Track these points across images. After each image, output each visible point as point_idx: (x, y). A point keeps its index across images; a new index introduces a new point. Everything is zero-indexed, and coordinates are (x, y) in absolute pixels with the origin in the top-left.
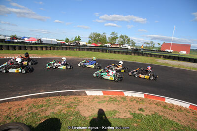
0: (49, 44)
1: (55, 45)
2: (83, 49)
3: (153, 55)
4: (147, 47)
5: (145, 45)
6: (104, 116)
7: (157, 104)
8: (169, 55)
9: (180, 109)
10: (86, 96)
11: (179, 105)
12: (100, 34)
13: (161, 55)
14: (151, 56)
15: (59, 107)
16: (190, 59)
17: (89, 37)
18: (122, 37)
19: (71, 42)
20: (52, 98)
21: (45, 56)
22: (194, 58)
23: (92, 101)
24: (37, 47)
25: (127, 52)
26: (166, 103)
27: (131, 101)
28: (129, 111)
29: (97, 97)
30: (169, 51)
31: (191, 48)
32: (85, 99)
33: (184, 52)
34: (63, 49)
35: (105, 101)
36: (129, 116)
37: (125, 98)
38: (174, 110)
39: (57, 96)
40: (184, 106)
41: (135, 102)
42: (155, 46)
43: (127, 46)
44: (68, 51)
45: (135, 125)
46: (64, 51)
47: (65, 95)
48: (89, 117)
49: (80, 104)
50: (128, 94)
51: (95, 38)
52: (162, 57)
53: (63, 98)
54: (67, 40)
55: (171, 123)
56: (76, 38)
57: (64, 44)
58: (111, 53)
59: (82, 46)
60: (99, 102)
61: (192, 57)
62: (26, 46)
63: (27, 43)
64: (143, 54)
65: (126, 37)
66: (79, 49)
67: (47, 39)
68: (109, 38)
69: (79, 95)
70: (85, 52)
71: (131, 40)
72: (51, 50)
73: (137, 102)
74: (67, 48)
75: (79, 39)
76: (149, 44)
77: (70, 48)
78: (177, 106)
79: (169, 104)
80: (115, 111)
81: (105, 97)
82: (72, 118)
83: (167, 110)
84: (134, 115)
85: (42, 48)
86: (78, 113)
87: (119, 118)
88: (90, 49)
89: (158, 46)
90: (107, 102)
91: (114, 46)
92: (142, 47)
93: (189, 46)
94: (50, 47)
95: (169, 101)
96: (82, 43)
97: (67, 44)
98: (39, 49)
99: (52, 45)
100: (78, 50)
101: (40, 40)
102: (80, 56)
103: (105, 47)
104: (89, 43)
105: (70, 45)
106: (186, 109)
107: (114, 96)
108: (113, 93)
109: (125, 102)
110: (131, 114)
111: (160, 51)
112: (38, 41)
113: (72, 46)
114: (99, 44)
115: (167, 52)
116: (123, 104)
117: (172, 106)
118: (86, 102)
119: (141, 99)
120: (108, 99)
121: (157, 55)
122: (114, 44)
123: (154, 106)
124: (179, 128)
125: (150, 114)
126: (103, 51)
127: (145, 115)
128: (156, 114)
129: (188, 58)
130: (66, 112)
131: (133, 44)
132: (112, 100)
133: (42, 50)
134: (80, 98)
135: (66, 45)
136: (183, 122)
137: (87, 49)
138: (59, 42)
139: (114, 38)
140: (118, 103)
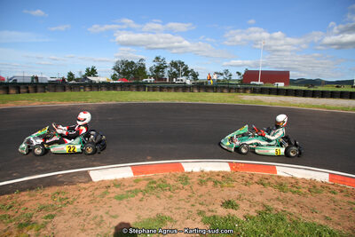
10: (88, 185)
11: (308, 178)
18: (174, 64)
23: (103, 195)
25: (185, 88)
26: (279, 177)
27: (201, 183)
28: (200, 212)
29: (117, 184)
32: (85, 193)
35: (136, 192)
37: (185, 178)
38: (303, 190)
40: (318, 180)
43: (184, 80)
50: (192, 166)
60: (120, 198)
65: (182, 64)
69: (72, 183)
73: (215, 183)
78: (304, 181)
79: (286, 178)
81: (137, 181)
90: (140, 195)
95: (284, 171)
103: (143, 83)
107: (160, 175)
108: (157, 169)
109: (186, 187)
116: (183, 194)
117: (295, 183)
119: (225, 176)
120: (142, 186)
126: (138, 89)
132: (155, 187)
134: (70, 191)
139: (160, 69)
140: (169, 193)
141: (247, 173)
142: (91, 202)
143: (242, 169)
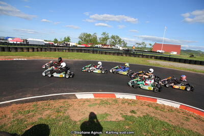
0: (36, 45)
1: (42, 46)
2: (73, 50)
3: (144, 55)
4: (138, 48)
5: (136, 46)
6: (95, 120)
7: (148, 105)
8: (160, 56)
9: (171, 109)
10: (76, 100)
11: (170, 106)
12: (90, 35)
13: (152, 56)
14: (143, 57)
15: (47, 112)
16: (180, 59)
17: (80, 38)
18: (113, 37)
19: (60, 42)
20: (40, 103)
21: (31, 58)
22: (184, 58)
23: (83, 104)
24: (22, 48)
25: (118, 53)
26: (157, 104)
27: (123, 103)
28: (121, 114)
29: (88, 100)
30: (160, 51)
31: (181, 49)
32: (75, 103)
33: (175, 53)
34: (51, 50)
35: (96, 104)
36: (120, 118)
37: (116, 101)
38: (165, 110)
39: (46, 100)
40: (175, 107)
41: (126, 104)
42: (147, 47)
43: (119, 47)
44: (57, 52)
45: (127, 127)
46: (53, 53)
47: (54, 99)
48: (80, 121)
49: (70, 108)
50: (119, 96)
51: (85, 39)
52: (153, 58)
53: (52, 102)
54: (56, 41)
55: (163, 123)
56: (65, 38)
57: (53, 45)
58: (102, 54)
59: (72, 47)
60: (90, 106)
61: (183, 58)
62: (10, 47)
63: (11, 44)
64: (134, 55)
65: (118, 37)
66: (69, 50)
67: (34, 40)
68: (100, 39)
69: (69, 98)
70: (75, 53)
71: (122, 41)
72: (38, 51)
73: (129, 104)
74: (55, 49)
75: (68, 39)
76: (140, 44)
77: (59, 49)
78: (168, 107)
79: (160, 105)
80: (107, 115)
81: (96, 100)
82: (61, 123)
83: (159, 111)
84: (126, 117)
85: (28, 49)
86: (68, 117)
87: (111, 121)
88: (80, 50)
89: (149, 47)
90: (98, 105)
91: (106, 47)
92: (134, 48)
93: (180, 46)
94: (37, 49)
95: (160, 101)
96: (72, 44)
97: (56, 44)
98: (25, 50)
99: (40, 45)
100: (67, 51)
101: (26, 41)
102: (69, 58)
103: (95, 47)
104: (79, 44)
105: (59, 46)
106: (176, 109)
107: (106, 98)
108: (105, 95)
109: (116, 104)
110: (123, 117)
111: (152, 52)
112: (24, 42)
113: (61, 47)
114: (90, 45)
115: (159, 52)
116: (115, 107)
117: (163, 107)
118: (76, 106)
119: (133, 101)
120: (99, 102)
121: (148, 56)
122: (105, 45)
123: (146, 107)
124: (170, 128)
125: (141, 116)
126: (94, 52)
127: (137, 117)
128: (148, 115)
129: (178, 59)
130: (54, 117)
131: (125, 45)
132: (103, 103)
133: (28, 51)
134: (70, 101)
135: (55, 46)
136: (174, 123)
137: (77, 50)
138: (47, 42)
139: (106, 39)
140: (109, 106)
141: (143, 101)
142: (79, 106)
143: (141, 99)
